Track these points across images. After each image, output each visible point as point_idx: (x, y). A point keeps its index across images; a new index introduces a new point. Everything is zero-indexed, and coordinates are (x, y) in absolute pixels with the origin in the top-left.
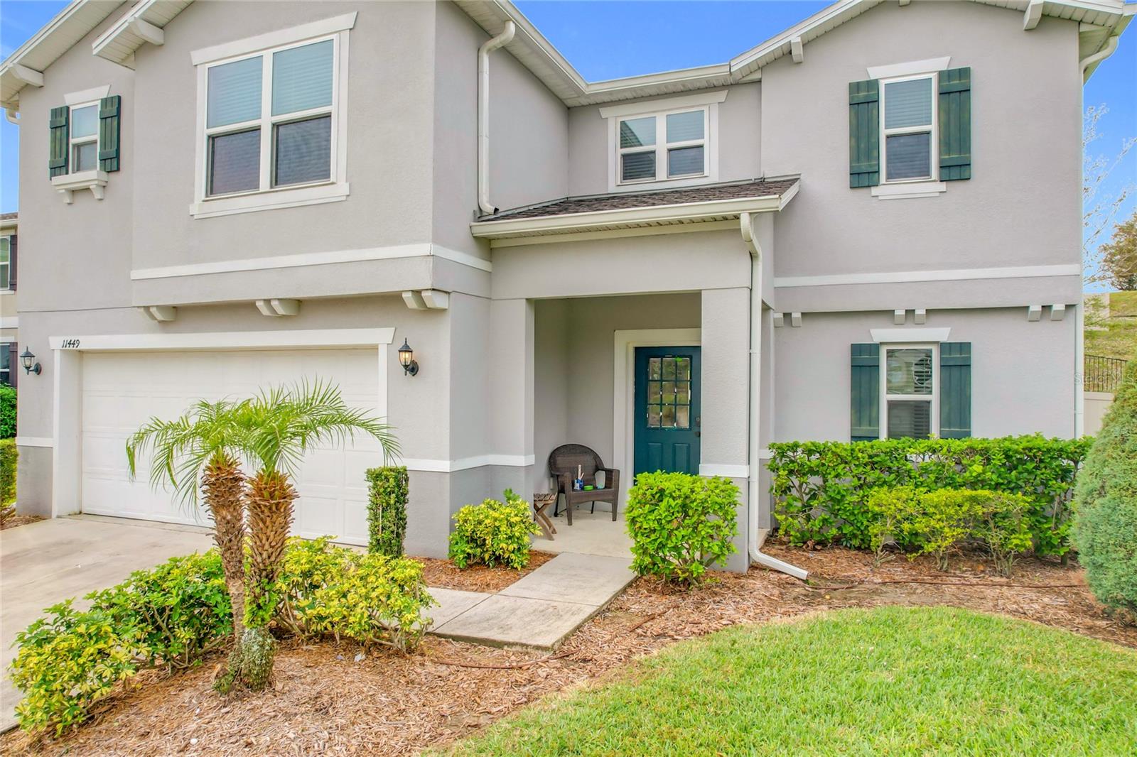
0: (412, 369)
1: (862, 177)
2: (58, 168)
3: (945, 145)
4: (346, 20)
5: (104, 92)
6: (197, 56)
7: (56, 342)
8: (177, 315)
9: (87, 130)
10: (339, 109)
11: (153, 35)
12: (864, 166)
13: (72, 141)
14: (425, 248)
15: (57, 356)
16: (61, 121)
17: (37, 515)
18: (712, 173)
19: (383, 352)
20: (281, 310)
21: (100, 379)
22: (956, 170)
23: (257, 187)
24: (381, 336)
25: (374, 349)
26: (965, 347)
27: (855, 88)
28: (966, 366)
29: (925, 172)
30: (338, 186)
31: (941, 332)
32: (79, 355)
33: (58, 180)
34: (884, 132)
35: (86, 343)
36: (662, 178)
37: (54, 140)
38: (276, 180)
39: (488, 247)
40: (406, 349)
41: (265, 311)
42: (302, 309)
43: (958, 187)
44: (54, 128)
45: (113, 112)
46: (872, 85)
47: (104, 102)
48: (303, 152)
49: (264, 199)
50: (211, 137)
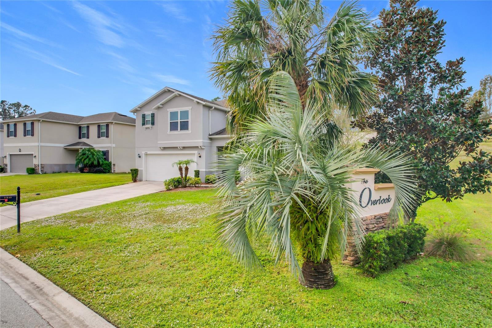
0: (200, 157)
2: (143, 124)
4: (191, 108)
5: (151, 112)
6: (168, 110)
7: (143, 153)
8: (165, 148)
9: (149, 118)
10: (190, 120)
11: (161, 106)
13: (146, 120)
14: (202, 141)
15: (143, 155)
16: (144, 116)
17: (141, 181)
19: (196, 154)
20: (181, 148)
21: (150, 159)
23: (178, 130)
24: (196, 152)
25: (195, 154)
30: (189, 131)
32: (146, 154)
33: (143, 126)
35: (149, 153)
37: (143, 119)
38: (181, 129)
39: (211, 139)
40: (199, 154)
41: (179, 148)
42: (184, 148)
44: (143, 117)
45: (153, 116)
47: (152, 114)
48: (185, 126)
49: (179, 132)
50: (171, 122)
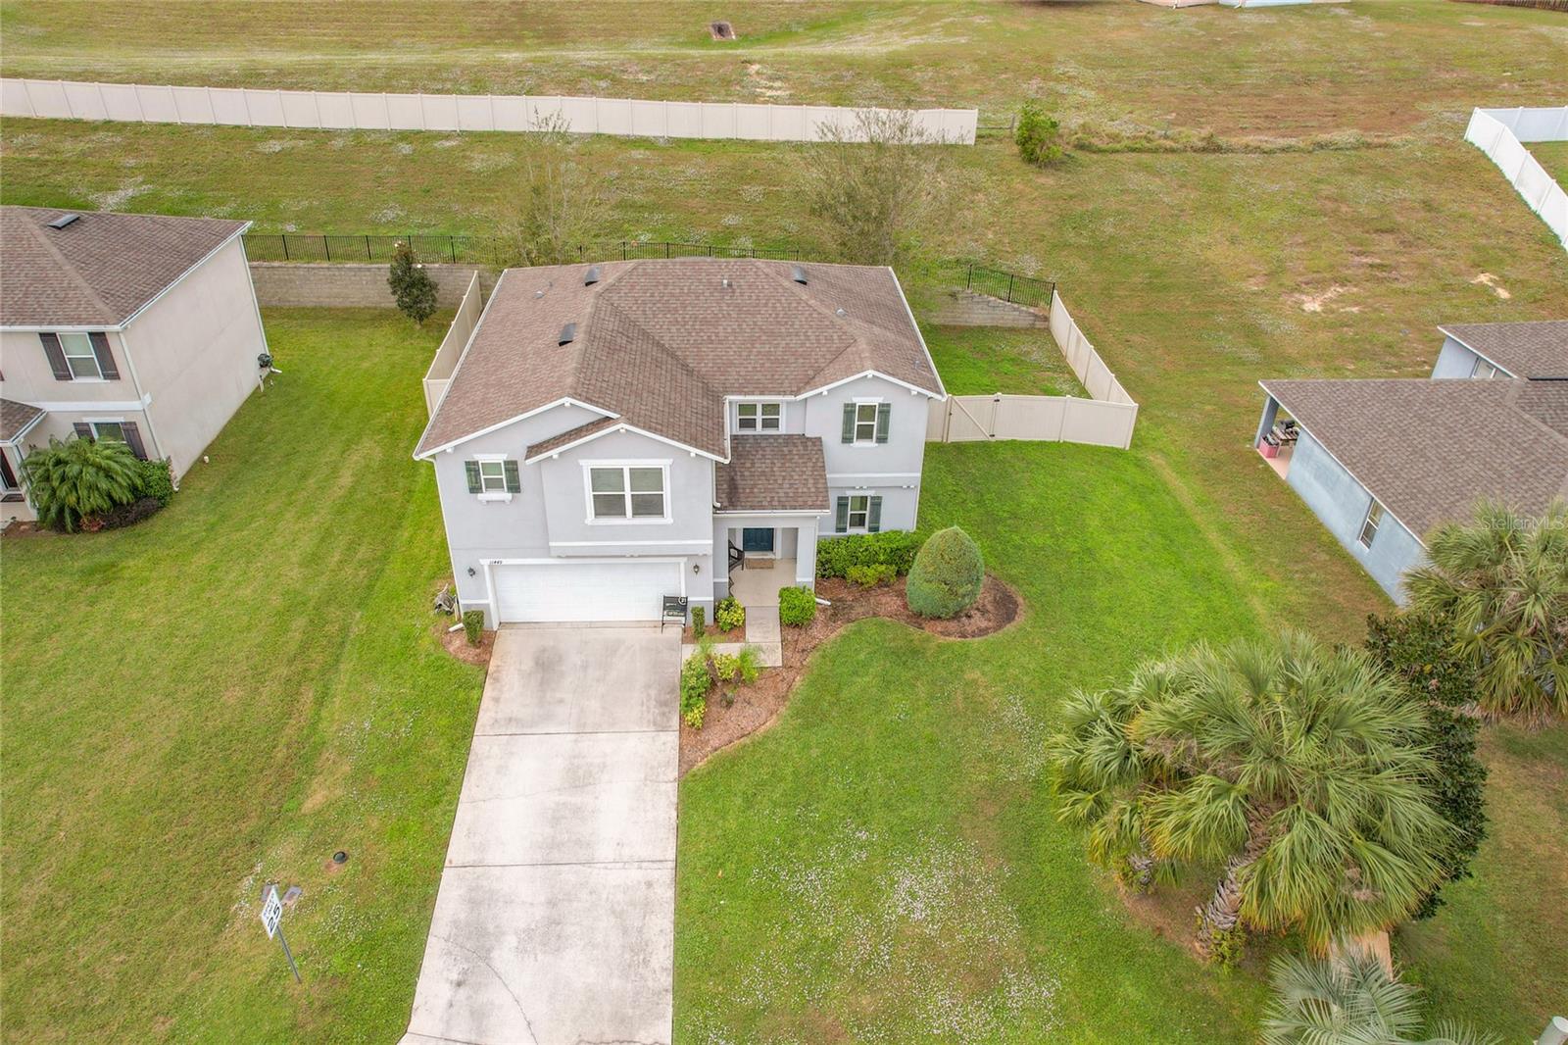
0: (698, 571)
1: (847, 440)
2: (475, 489)
3: (879, 431)
4: (669, 461)
5: (503, 457)
6: (582, 462)
7: (485, 562)
9: (495, 473)
10: (667, 493)
12: (848, 435)
13: (483, 477)
14: (710, 541)
15: (486, 569)
16: (472, 468)
18: (783, 430)
22: (882, 440)
23: (624, 515)
25: (678, 563)
26: (880, 498)
27: (846, 405)
28: (880, 504)
29: (872, 438)
30: (668, 519)
31: (871, 493)
32: (497, 566)
33: (475, 495)
34: (857, 423)
35: (505, 562)
36: (759, 430)
37: (468, 475)
38: (636, 514)
39: (719, 518)
40: (696, 566)
43: (882, 445)
44: (468, 469)
45: (512, 468)
46: (854, 405)
47: (506, 463)
48: (649, 506)
49: (629, 519)
50: (594, 495)
